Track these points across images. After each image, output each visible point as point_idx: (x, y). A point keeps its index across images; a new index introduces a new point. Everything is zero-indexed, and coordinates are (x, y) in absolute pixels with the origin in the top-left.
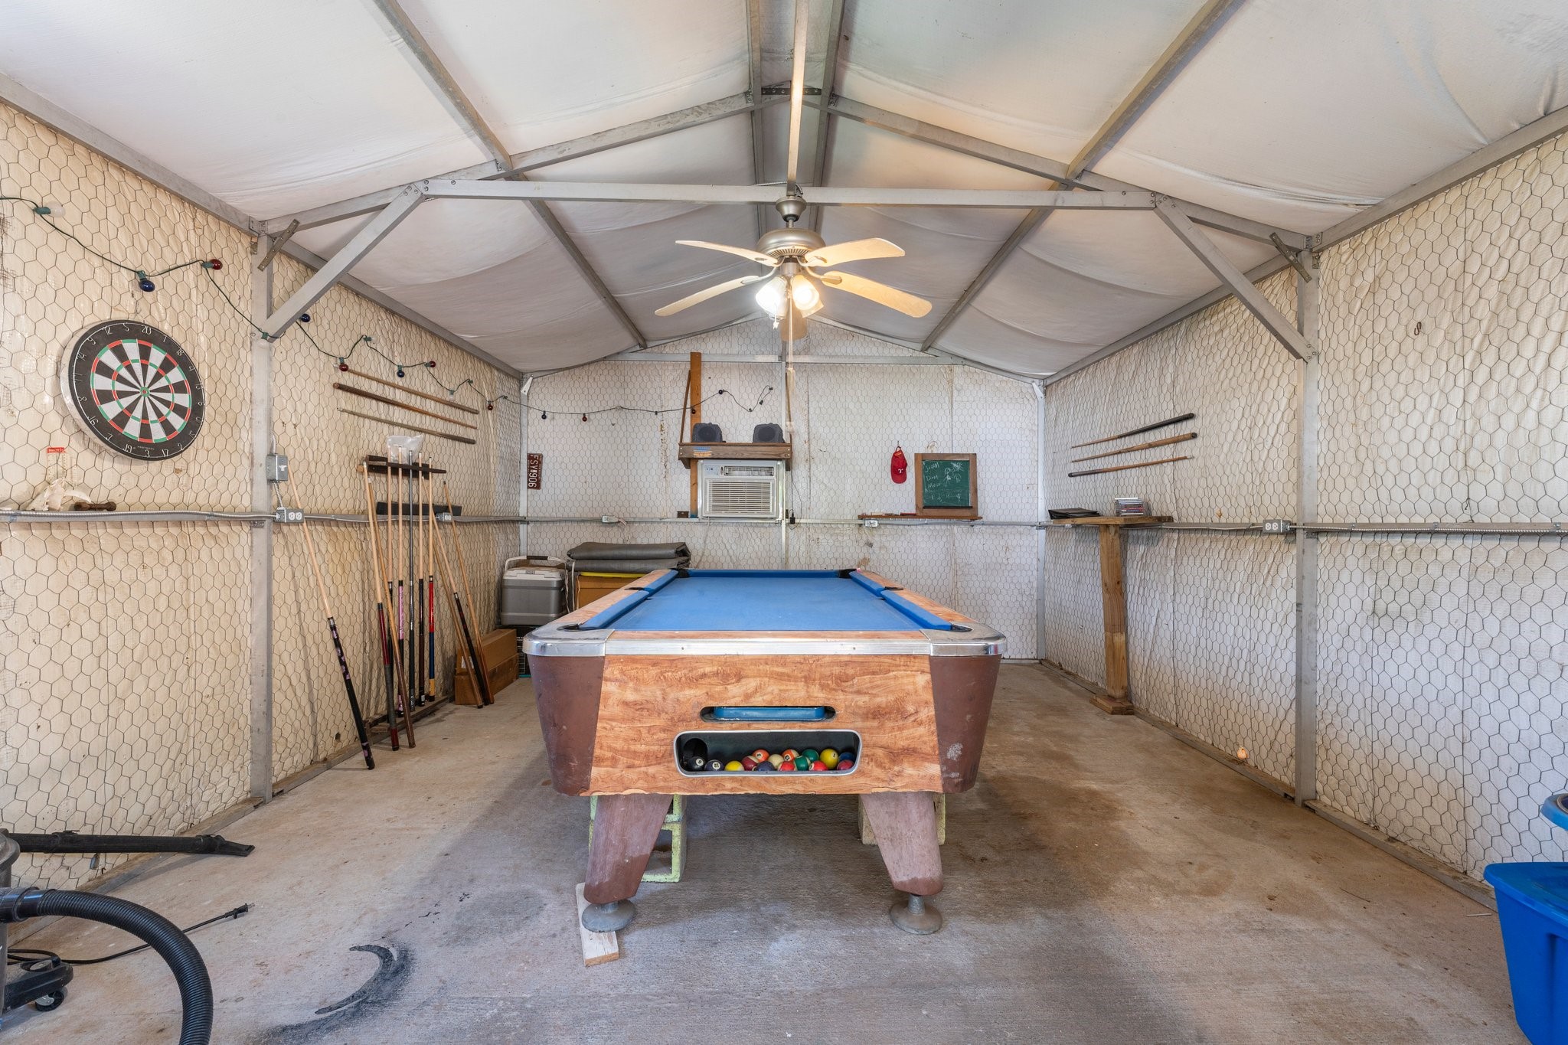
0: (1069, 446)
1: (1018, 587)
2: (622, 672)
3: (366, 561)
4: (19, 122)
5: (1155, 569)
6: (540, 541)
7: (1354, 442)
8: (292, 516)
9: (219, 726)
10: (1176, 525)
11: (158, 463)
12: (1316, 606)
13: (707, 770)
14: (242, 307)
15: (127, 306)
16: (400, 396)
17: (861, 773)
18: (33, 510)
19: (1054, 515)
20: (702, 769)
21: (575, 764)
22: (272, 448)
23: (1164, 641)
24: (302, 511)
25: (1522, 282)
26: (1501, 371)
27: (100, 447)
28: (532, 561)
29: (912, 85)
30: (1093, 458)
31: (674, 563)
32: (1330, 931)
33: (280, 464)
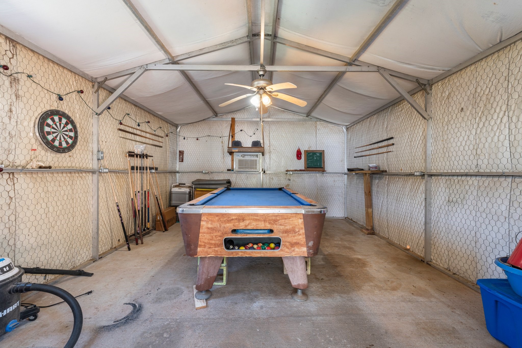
0: (354, 148)
1: (338, 193)
2: (207, 218)
3: (128, 185)
4: (23, 49)
5: (381, 188)
6: (183, 179)
7: (442, 146)
8: (105, 170)
9: (82, 236)
10: (388, 173)
11: (64, 154)
12: (431, 199)
13: (234, 249)
14: (89, 105)
15: (55, 105)
16: (138, 132)
17: (282, 250)
18: (27, 168)
19: (349, 170)
20: (232, 249)
21: (192, 247)
22: (99, 149)
23: (384, 211)
24: (108, 169)
25: (493, 95)
26: (487, 123)
27: (47, 149)
28: (180, 185)
29: (300, 33)
30: (362, 152)
31: (226, 186)
32: (431, 302)
33: (101, 154)
